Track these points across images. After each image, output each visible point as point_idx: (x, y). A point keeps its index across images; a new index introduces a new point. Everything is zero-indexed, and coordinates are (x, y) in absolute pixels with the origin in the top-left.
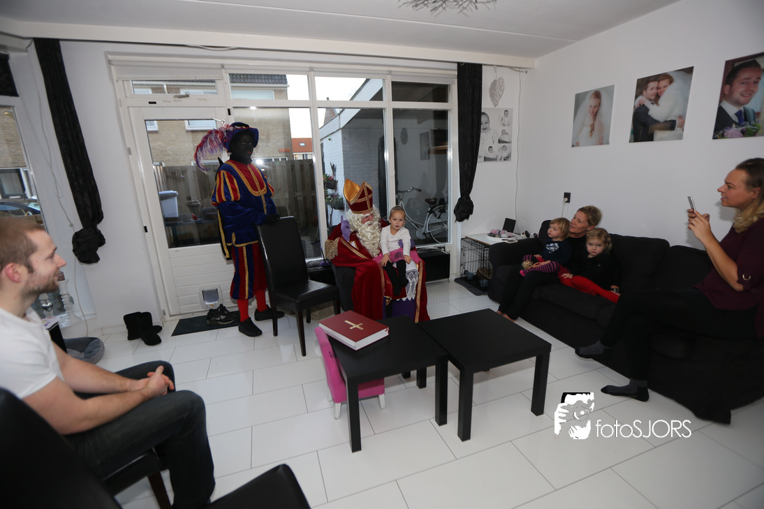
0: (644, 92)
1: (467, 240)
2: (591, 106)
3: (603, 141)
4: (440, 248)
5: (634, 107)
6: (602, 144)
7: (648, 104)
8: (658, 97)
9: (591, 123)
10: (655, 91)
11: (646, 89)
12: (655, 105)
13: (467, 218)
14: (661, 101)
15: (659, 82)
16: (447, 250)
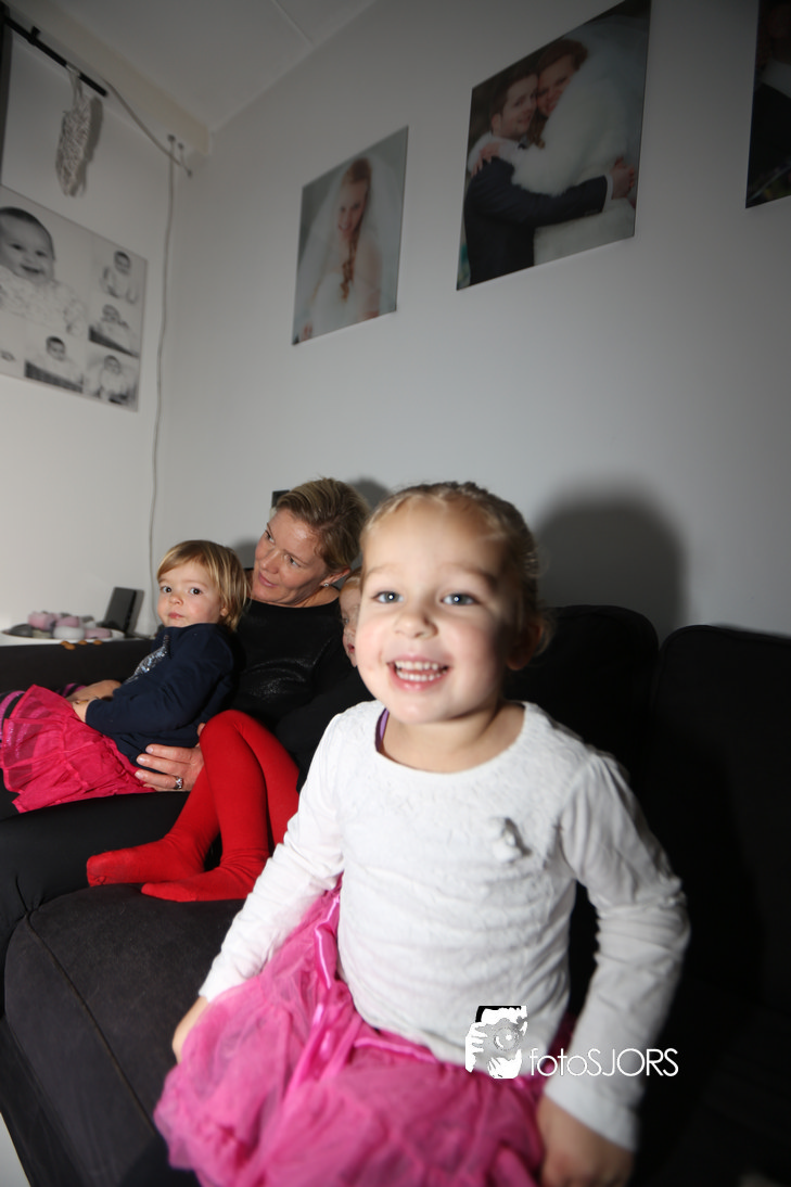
0: (497, 122)
2: (343, 210)
3: (378, 303)
5: (468, 173)
6: (374, 314)
7: (510, 152)
8: (538, 120)
9: (346, 255)
10: (529, 105)
11: (499, 110)
12: (533, 149)
14: (554, 129)
15: (539, 75)
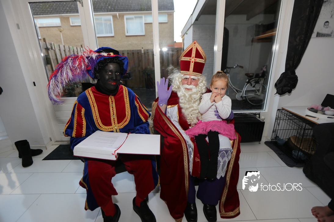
1: (283, 111)
4: (255, 114)
13: (290, 92)
16: (262, 117)
